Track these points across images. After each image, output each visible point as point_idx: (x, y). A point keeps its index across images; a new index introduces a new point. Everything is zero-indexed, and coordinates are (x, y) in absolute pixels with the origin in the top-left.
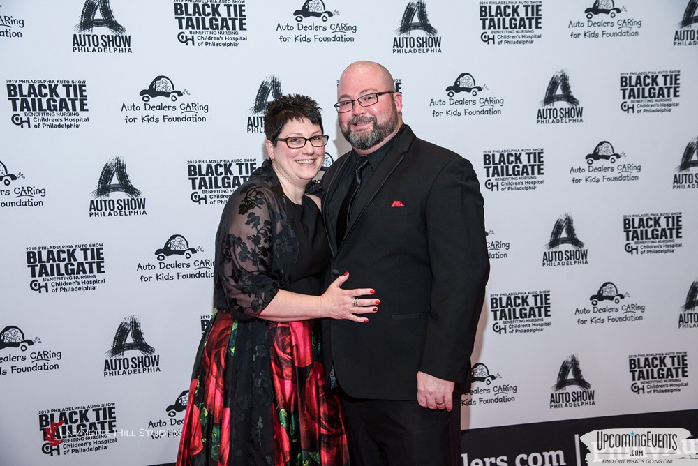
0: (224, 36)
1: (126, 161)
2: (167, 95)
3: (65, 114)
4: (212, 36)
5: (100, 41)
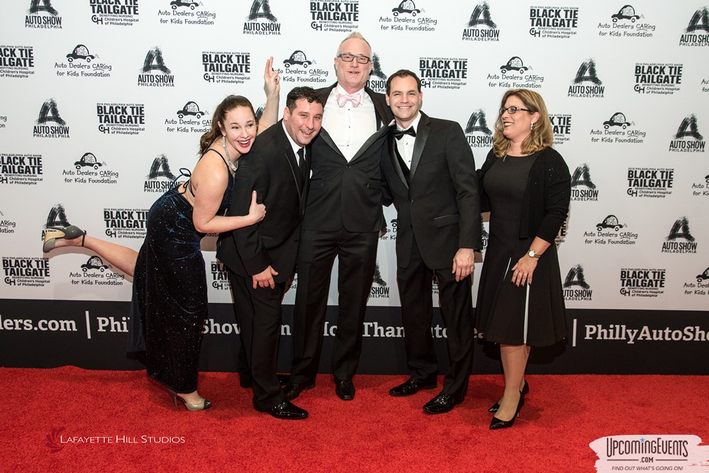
0: (342, 25)
2: (301, 63)
3: (235, 74)
4: (334, 24)
5: (261, 27)
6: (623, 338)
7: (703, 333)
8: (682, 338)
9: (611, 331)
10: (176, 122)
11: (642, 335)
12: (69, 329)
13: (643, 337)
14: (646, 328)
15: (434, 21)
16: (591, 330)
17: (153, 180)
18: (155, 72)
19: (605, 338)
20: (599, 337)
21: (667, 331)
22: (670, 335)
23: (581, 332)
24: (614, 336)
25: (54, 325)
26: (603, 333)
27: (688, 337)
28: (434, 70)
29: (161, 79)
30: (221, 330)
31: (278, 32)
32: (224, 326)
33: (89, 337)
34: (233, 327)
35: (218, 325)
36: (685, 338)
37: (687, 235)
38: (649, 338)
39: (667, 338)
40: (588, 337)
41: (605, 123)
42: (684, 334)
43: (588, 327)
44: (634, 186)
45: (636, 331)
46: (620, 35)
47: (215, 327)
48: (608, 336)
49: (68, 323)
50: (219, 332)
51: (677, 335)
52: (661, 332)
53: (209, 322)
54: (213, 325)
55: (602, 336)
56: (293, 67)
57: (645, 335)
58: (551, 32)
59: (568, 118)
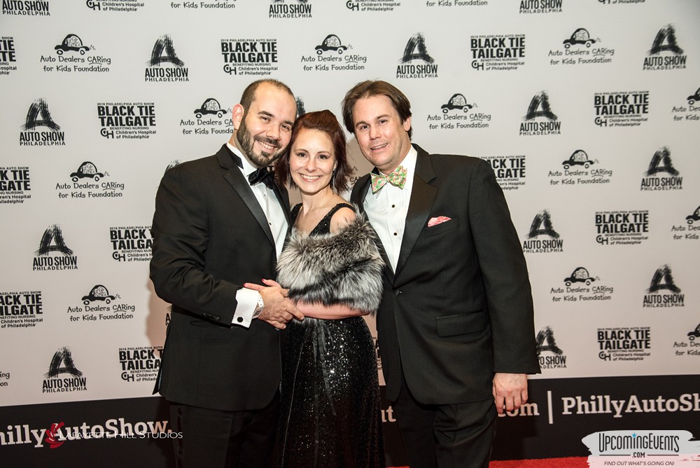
0: (259, 67)
2: (215, 113)
3: (138, 128)
4: (250, 67)
5: (165, 73)
6: (608, 411)
8: (679, 408)
9: (593, 403)
10: (69, 187)
11: (630, 406)
13: (632, 409)
14: (633, 398)
15: (363, 59)
16: (569, 403)
17: (44, 256)
18: (40, 129)
19: (587, 411)
20: (580, 412)
21: (660, 400)
22: (664, 405)
23: (558, 406)
24: (597, 409)
26: (583, 406)
27: (686, 406)
29: (48, 137)
30: (134, 431)
31: (185, 77)
32: (137, 426)
34: (148, 426)
35: (129, 425)
36: (682, 409)
37: (670, 286)
38: (639, 410)
39: (661, 409)
40: (566, 412)
41: (564, 163)
42: (680, 404)
43: (565, 400)
44: (604, 232)
45: (622, 402)
46: (574, 62)
47: (127, 429)
48: (590, 409)
50: (131, 434)
51: (672, 405)
52: (652, 401)
53: (119, 422)
54: (123, 426)
55: (583, 409)
56: (206, 118)
57: (633, 407)
58: (496, 64)
59: (522, 160)
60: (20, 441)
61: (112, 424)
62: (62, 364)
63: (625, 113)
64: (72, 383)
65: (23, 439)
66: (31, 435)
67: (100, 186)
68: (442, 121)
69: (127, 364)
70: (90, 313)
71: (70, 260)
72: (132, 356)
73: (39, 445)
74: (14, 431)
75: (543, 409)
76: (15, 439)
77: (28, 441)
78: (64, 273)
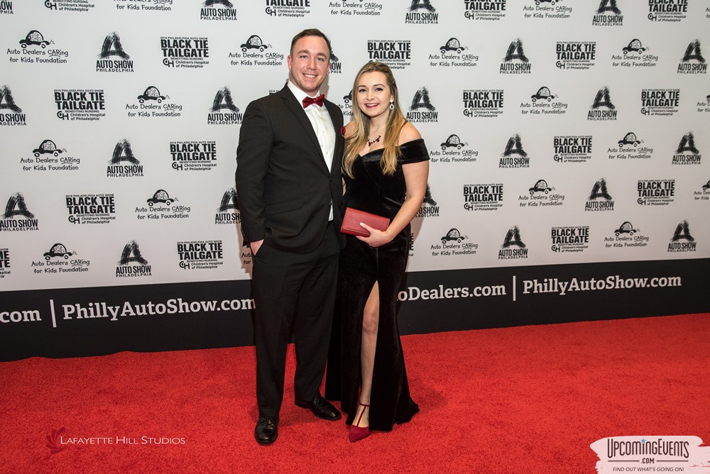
0: (295, 10)
1: (231, 90)
2: (257, 47)
3: (194, 59)
4: (288, 10)
5: (218, 13)
6: (556, 290)
7: (622, 281)
8: (605, 287)
9: (546, 285)
10: (137, 107)
11: (572, 286)
12: (33, 319)
13: (572, 288)
14: (574, 280)
15: (380, 7)
16: (529, 285)
17: (116, 165)
18: (113, 58)
19: (541, 291)
20: (536, 291)
21: (593, 281)
22: (595, 285)
23: (520, 287)
24: (548, 289)
25: (16, 317)
26: (538, 287)
27: (610, 285)
28: (381, 52)
29: (120, 65)
30: (190, 309)
31: (234, 17)
32: (192, 304)
33: (55, 326)
34: (201, 304)
35: (186, 304)
36: (607, 287)
37: (605, 194)
38: (578, 289)
39: (593, 288)
40: (526, 292)
41: (533, 97)
43: (526, 282)
44: (559, 152)
45: (566, 283)
46: (542, 16)
47: (184, 306)
48: (543, 289)
49: (31, 313)
50: (187, 311)
52: (587, 282)
53: (178, 302)
54: (181, 305)
55: (538, 289)
56: (250, 51)
57: (574, 286)
58: (483, 15)
59: (501, 93)
60: (99, 315)
61: (172, 303)
62: (131, 254)
63: (578, 58)
64: (140, 269)
65: (102, 314)
66: (108, 312)
67: (162, 107)
68: (441, 60)
69: (183, 255)
70: (154, 213)
71: (137, 169)
72: (188, 249)
73: (114, 319)
74: (94, 307)
75: (509, 290)
76: (95, 314)
77: (105, 315)
78: (132, 180)
